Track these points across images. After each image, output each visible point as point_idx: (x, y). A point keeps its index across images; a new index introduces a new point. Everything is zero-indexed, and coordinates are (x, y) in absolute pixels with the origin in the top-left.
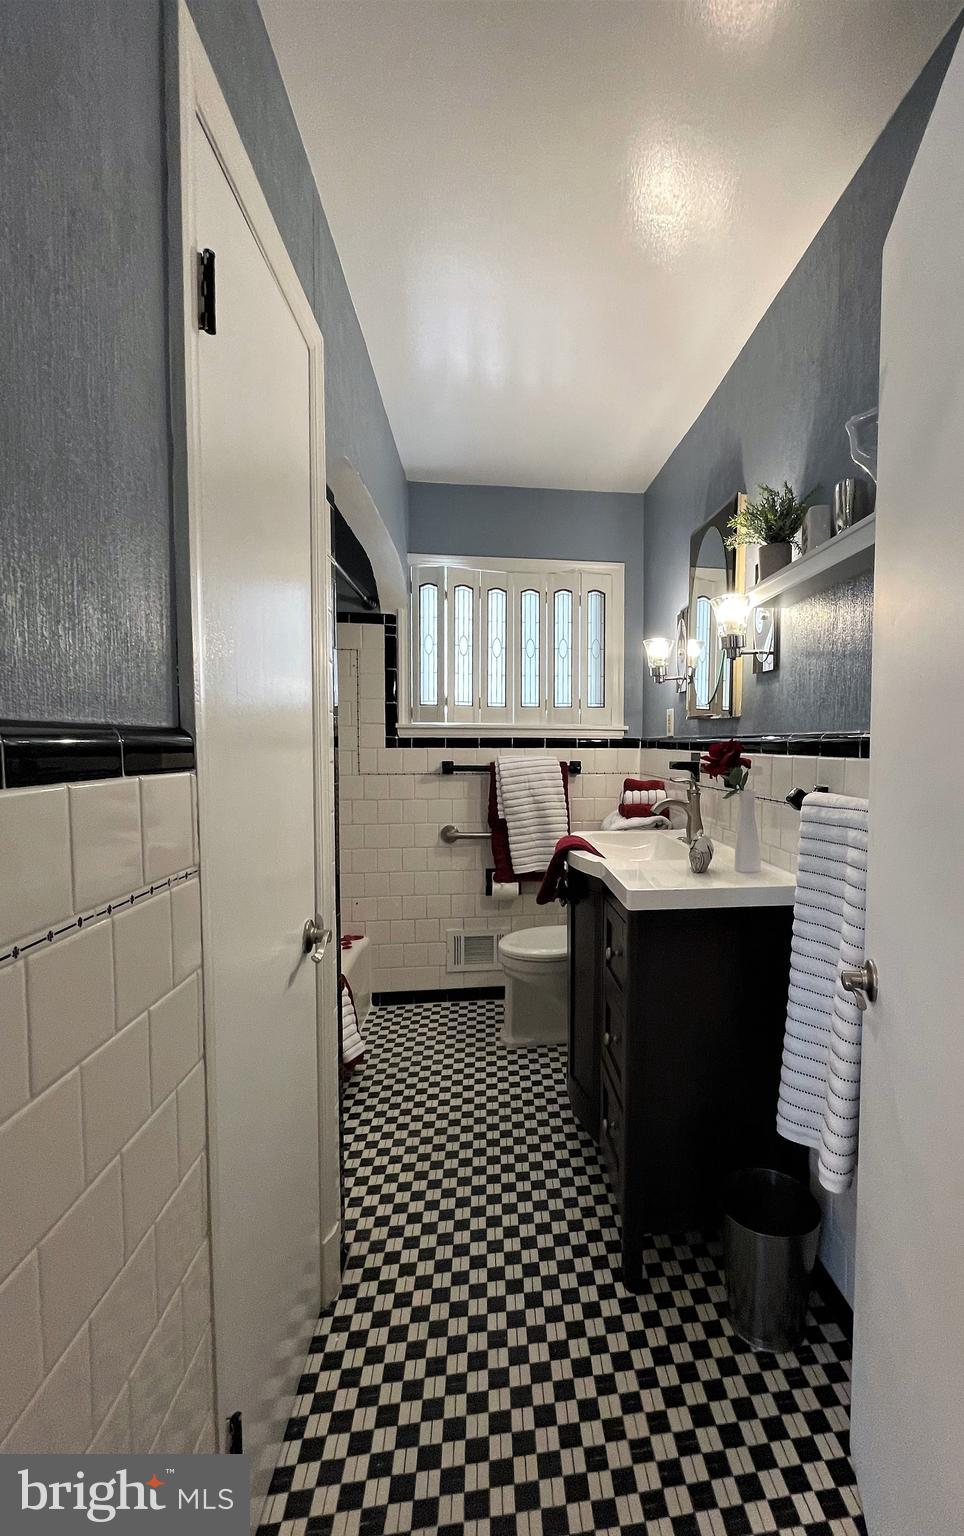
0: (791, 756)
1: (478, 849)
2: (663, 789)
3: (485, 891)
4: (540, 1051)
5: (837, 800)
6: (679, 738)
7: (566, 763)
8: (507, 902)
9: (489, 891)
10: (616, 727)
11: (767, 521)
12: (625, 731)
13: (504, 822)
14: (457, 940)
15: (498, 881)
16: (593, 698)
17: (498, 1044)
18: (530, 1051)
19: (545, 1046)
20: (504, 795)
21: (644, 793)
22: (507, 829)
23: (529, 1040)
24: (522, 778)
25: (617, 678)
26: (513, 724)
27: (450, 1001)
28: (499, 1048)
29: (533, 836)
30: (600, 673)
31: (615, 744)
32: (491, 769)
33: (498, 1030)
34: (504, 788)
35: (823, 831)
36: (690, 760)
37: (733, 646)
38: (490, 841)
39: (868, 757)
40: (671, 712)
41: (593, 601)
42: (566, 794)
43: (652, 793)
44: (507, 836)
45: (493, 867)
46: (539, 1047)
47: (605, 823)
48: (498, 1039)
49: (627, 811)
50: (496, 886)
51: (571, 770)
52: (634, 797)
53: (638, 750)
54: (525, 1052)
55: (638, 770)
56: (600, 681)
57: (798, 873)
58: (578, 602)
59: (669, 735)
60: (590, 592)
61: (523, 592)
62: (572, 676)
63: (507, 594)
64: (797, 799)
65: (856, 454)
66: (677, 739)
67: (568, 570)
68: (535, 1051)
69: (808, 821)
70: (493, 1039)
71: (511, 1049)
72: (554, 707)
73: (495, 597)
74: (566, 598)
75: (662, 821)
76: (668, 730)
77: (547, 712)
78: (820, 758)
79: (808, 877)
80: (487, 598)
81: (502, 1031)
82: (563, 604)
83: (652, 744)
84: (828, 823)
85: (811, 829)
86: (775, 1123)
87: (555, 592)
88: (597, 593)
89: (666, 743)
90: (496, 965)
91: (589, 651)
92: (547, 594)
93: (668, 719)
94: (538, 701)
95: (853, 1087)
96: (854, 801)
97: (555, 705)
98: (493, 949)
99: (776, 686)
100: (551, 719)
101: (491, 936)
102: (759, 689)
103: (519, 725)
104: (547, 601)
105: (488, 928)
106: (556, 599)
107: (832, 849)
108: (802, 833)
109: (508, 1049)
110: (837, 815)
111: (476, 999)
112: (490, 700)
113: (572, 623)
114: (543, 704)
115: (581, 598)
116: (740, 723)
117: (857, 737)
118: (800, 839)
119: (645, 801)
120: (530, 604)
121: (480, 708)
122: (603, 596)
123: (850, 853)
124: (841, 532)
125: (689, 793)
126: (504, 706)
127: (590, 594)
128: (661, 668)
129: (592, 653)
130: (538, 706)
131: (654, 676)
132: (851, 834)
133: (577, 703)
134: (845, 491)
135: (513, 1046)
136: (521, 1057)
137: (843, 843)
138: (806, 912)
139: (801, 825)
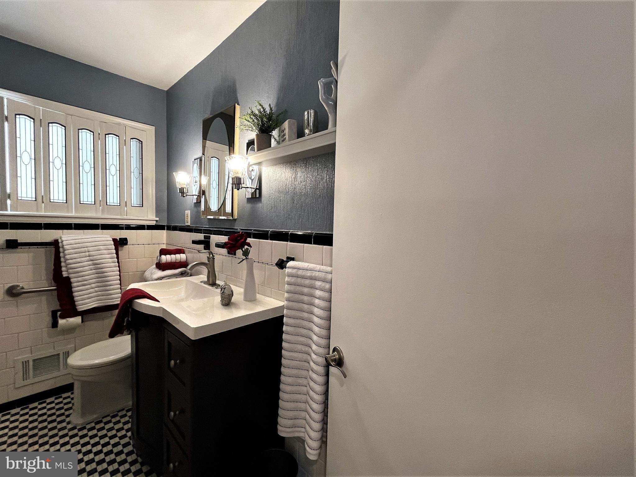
0: (271, 241)
1: (44, 298)
2: (184, 253)
3: (50, 325)
4: (104, 420)
5: (308, 266)
7: (117, 239)
8: (71, 330)
9: (55, 324)
10: (151, 218)
11: (262, 121)
12: (157, 221)
13: (68, 279)
14: (25, 362)
15: (63, 317)
16: (135, 200)
17: (70, 426)
18: (96, 423)
19: (108, 416)
20: (68, 261)
21: (173, 256)
22: (71, 283)
23: (95, 416)
24: (83, 250)
25: (151, 191)
26: (73, 214)
28: (70, 430)
29: (93, 285)
30: (139, 187)
31: (150, 228)
32: (56, 244)
33: (68, 416)
34: (67, 257)
35: (299, 280)
36: (203, 239)
37: (237, 183)
38: (56, 292)
40: (188, 212)
41: (134, 145)
42: (118, 258)
43: (178, 255)
44: (71, 288)
45: (58, 308)
46: (103, 418)
47: (147, 274)
48: (69, 423)
49: (161, 266)
50: (61, 322)
51: (120, 243)
52: (166, 258)
53: (165, 231)
54: (92, 425)
55: (165, 242)
56: (139, 192)
57: (285, 301)
58: (122, 144)
59: (186, 224)
60: (131, 139)
61: (79, 129)
62: (120, 187)
63: (65, 128)
64: (281, 264)
65: (322, 97)
66: (193, 227)
67: (116, 122)
68: (100, 422)
69: (289, 275)
70: (64, 424)
71: (81, 427)
72: (107, 205)
73: (55, 128)
74: (114, 139)
75: (185, 271)
76: (186, 222)
77: (101, 207)
78: (289, 243)
79: (291, 304)
80: (47, 128)
81: (70, 415)
82: (112, 142)
83: (175, 228)
84: (303, 277)
85: (293, 280)
86: (276, 430)
87: (106, 135)
88: (137, 140)
89: (185, 228)
90: (63, 371)
91: (132, 173)
92: (99, 134)
93: (186, 215)
94: (93, 201)
95: (323, 406)
96: (318, 267)
97: (107, 204)
98: (59, 361)
99: (259, 205)
100: (103, 211)
101: (58, 355)
102: (249, 206)
103: (78, 215)
104: (99, 138)
105: (54, 349)
106: (107, 138)
107: (306, 290)
108: (287, 281)
109: (78, 427)
110: (309, 274)
111: (45, 399)
112: (52, 198)
113: (119, 155)
114: (98, 203)
115: (125, 141)
116: (237, 222)
117: (311, 234)
118: (286, 285)
119: (174, 260)
120: (86, 138)
121: (43, 202)
122: (141, 142)
123: (318, 293)
124: (307, 136)
125: (208, 258)
126: (65, 202)
127: (132, 140)
128: (184, 188)
129: (134, 174)
130: (94, 203)
131: (180, 192)
132: (318, 284)
133: (123, 203)
134: (311, 115)
135: (82, 424)
136: (90, 430)
137: (313, 287)
138: (291, 321)
139: (286, 278)
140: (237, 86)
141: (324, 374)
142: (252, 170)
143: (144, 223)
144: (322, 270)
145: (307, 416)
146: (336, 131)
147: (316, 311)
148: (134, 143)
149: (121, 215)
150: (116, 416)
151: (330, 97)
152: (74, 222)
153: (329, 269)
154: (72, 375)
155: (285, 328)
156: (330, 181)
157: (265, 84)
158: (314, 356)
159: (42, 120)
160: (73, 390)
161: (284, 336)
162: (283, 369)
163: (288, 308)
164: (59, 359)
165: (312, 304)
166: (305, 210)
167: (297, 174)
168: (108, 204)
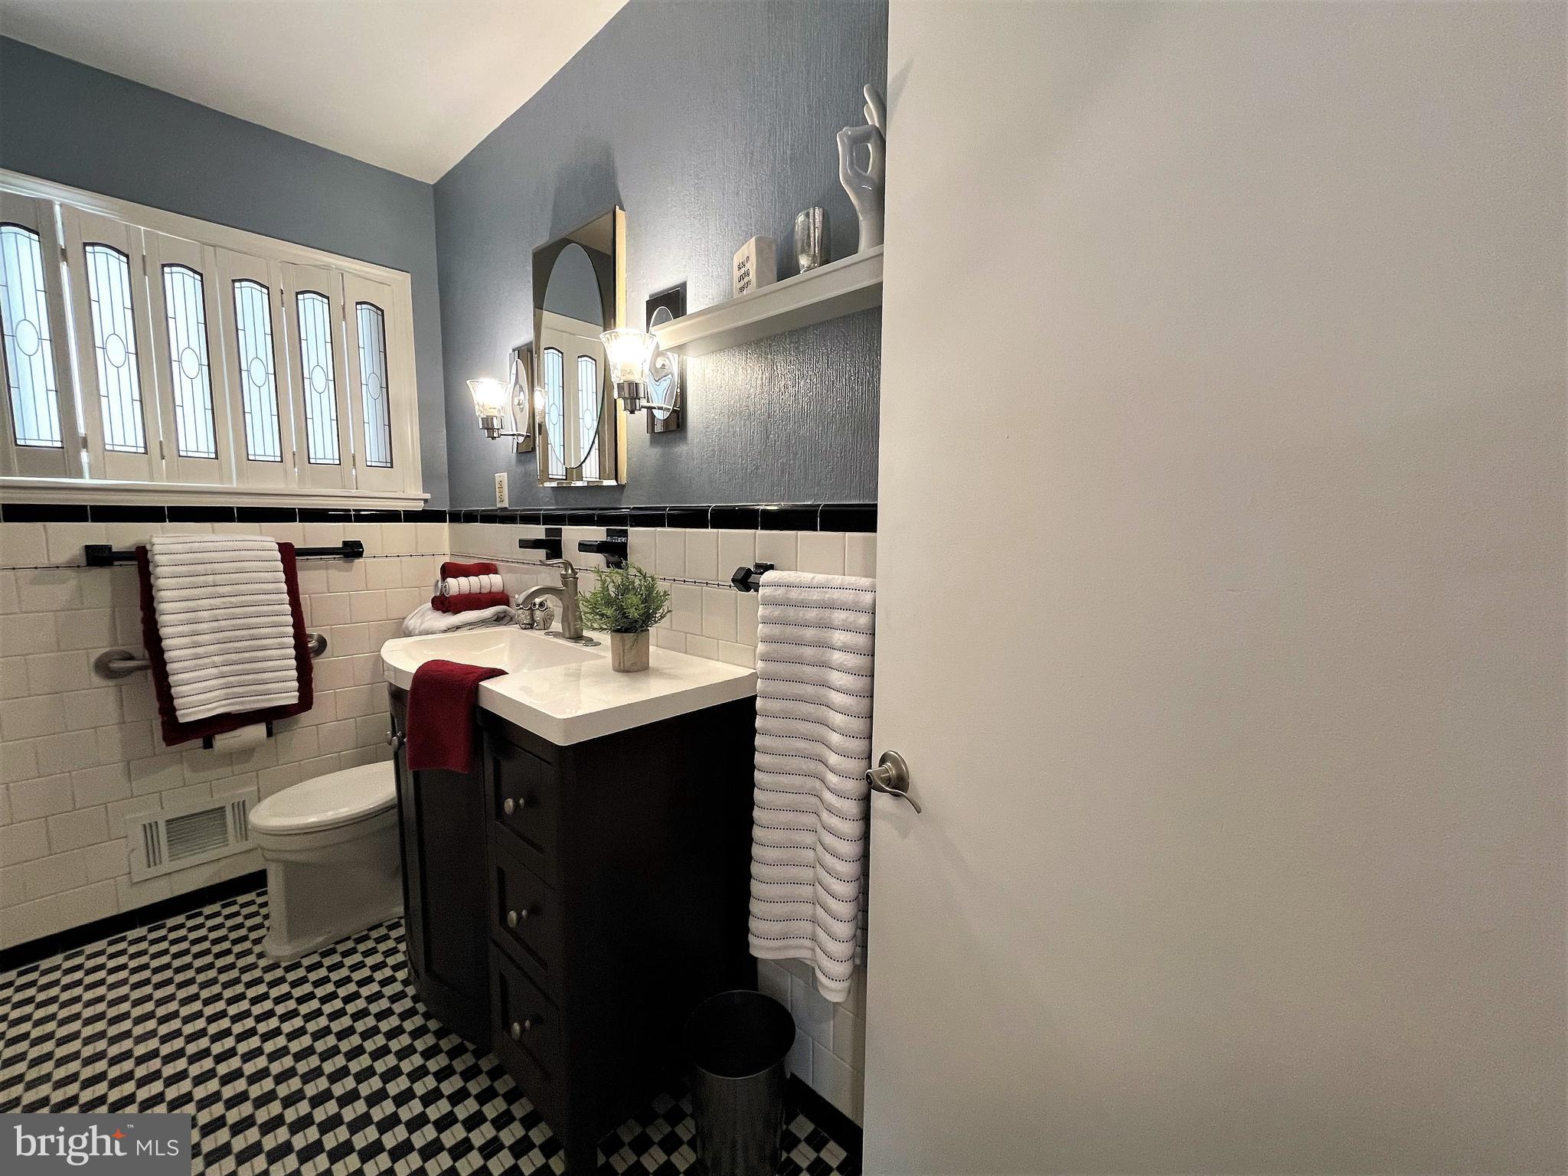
0: (715, 530)
2: (497, 573)
4: (341, 948)
5: (813, 578)
6: (520, 508)
7: (292, 546)
10: (411, 493)
12: (426, 501)
14: (150, 829)
16: (374, 452)
17: (263, 963)
18: (324, 955)
19: (348, 938)
21: (472, 579)
23: (320, 939)
25: (409, 431)
26: (234, 485)
27: (142, 925)
28: (267, 969)
30: (382, 420)
31: (412, 517)
32: (140, 555)
33: (257, 942)
35: (791, 612)
36: (543, 537)
37: (631, 396)
39: (875, 531)
40: (502, 477)
41: (364, 318)
43: (484, 578)
46: (337, 943)
47: (411, 624)
48: (261, 956)
49: (444, 604)
51: (345, 553)
52: (457, 585)
53: (446, 526)
54: (316, 958)
55: (447, 551)
56: (383, 431)
57: (760, 663)
58: (338, 317)
59: (499, 505)
60: (357, 303)
61: (234, 281)
62: (337, 420)
63: (202, 278)
64: (745, 581)
65: (846, 175)
66: (518, 510)
67: (319, 263)
68: (333, 951)
69: (768, 602)
70: (250, 959)
71: (290, 963)
72: (310, 463)
73: (178, 278)
74: (318, 304)
75: (505, 612)
76: (498, 499)
77: (296, 469)
78: (759, 532)
79: (773, 667)
80: (160, 278)
81: (263, 941)
82: (313, 313)
83: (470, 517)
84: (804, 605)
85: (777, 612)
86: (747, 945)
87: (297, 294)
88: (370, 307)
89: (496, 516)
90: (235, 845)
91: (364, 387)
92: (282, 293)
93: (497, 486)
94: (278, 453)
95: (857, 886)
96: (838, 579)
97: (309, 461)
98: (224, 825)
99: (682, 449)
100: (301, 479)
101: (222, 808)
102: (655, 453)
103: (246, 486)
104: (283, 303)
105: (212, 797)
106: (301, 303)
107: (810, 633)
108: (763, 617)
109: (283, 965)
110: (815, 596)
111: (199, 908)
112: (182, 447)
113: (332, 343)
114: (288, 457)
115: (344, 309)
116: (626, 492)
117: (813, 508)
118: (760, 625)
119: (475, 589)
120: (251, 302)
121: (163, 458)
122: (380, 312)
123: (839, 637)
124: (805, 271)
125: (564, 577)
126: (213, 456)
127: (359, 307)
128: (495, 418)
129: (368, 389)
130: (279, 459)
131: (484, 428)
132: (839, 616)
133: (346, 459)
134: (814, 221)
135: (292, 957)
136: (310, 969)
137: (826, 625)
138: (775, 705)
139: (760, 609)
140: (619, 162)
141: (858, 817)
142: (664, 365)
143: (399, 506)
144: (849, 584)
145: (820, 911)
146: (882, 254)
147: (837, 678)
148: (364, 315)
149: (344, 487)
150: (366, 938)
151: (864, 174)
152: (239, 504)
153: (865, 582)
154: (262, 849)
155: (759, 722)
156: (858, 382)
157: (688, 155)
158: (832, 779)
159: (147, 259)
160: (266, 886)
161: (759, 741)
162: (757, 813)
163: (768, 677)
164: (223, 817)
165: (824, 665)
166: (796, 454)
167: (775, 368)
168: (312, 461)
